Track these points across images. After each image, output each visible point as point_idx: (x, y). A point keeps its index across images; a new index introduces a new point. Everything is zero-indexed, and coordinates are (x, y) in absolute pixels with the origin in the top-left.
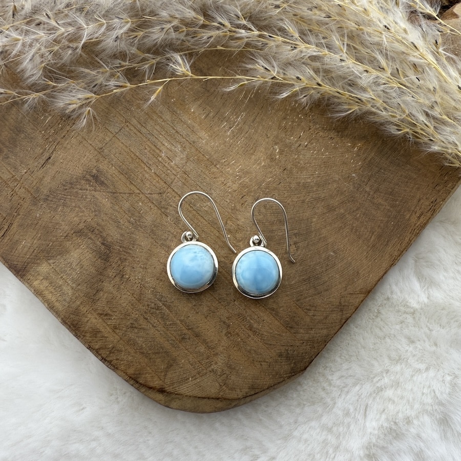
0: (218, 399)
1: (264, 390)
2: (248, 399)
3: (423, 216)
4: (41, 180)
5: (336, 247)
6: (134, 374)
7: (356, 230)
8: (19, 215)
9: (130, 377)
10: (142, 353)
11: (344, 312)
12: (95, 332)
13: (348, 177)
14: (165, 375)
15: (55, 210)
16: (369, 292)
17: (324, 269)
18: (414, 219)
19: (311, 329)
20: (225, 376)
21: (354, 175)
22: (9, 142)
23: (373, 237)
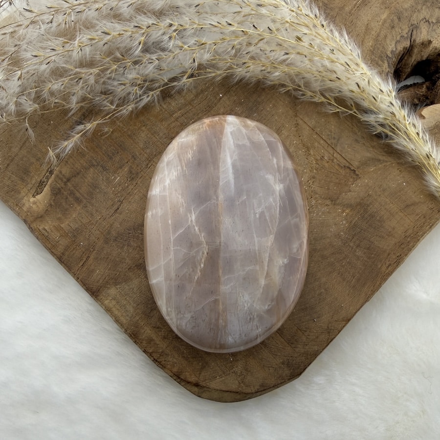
0: (237, 393)
1: (270, 388)
2: (258, 394)
3: (390, 266)
4: (112, 225)
5: (327, 286)
6: (177, 372)
7: (342, 274)
8: (94, 250)
9: (174, 374)
10: (183, 357)
11: (331, 334)
12: (150, 341)
13: (338, 235)
14: (200, 374)
15: (122, 248)
16: (349, 320)
17: (317, 302)
18: (384, 268)
19: (306, 345)
20: (243, 376)
21: (342, 233)
22: (87, 195)
23: (354, 280)
